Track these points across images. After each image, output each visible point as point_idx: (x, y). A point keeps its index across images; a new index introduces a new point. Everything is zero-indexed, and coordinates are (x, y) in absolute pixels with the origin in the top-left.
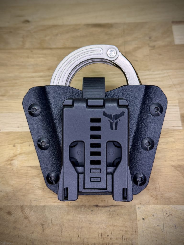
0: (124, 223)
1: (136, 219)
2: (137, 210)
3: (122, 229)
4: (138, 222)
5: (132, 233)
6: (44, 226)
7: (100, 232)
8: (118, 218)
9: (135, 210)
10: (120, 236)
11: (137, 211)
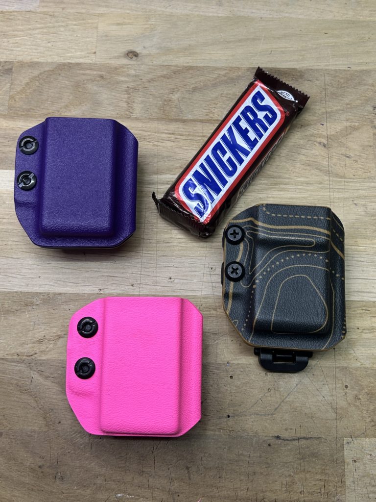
0: (323, 467)
1: (344, 462)
2: (345, 446)
3: (320, 478)
4: (346, 467)
5: (336, 484)
6: (190, 469)
7: (284, 482)
8: (314, 460)
9: (342, 446)
10: (316, 489)
11: (345, 448)
